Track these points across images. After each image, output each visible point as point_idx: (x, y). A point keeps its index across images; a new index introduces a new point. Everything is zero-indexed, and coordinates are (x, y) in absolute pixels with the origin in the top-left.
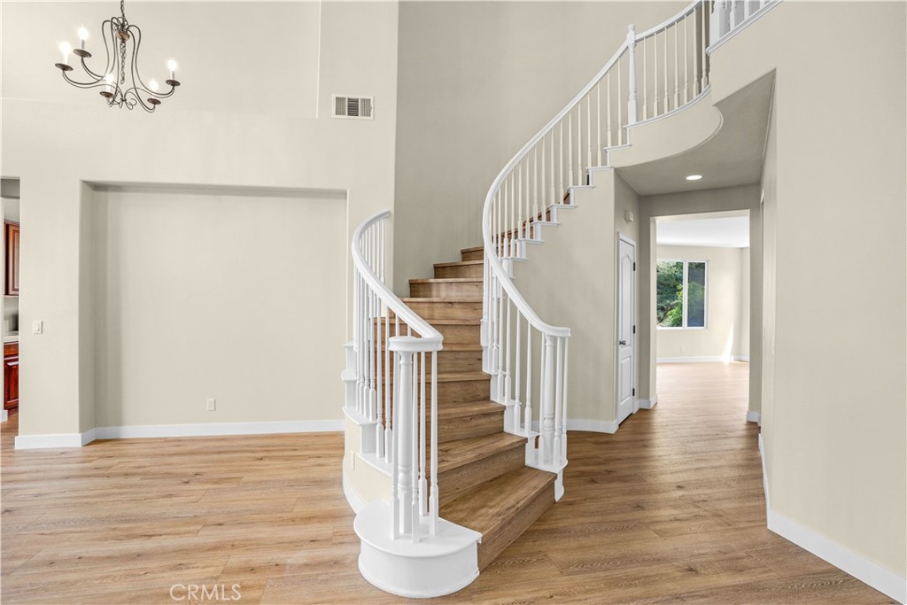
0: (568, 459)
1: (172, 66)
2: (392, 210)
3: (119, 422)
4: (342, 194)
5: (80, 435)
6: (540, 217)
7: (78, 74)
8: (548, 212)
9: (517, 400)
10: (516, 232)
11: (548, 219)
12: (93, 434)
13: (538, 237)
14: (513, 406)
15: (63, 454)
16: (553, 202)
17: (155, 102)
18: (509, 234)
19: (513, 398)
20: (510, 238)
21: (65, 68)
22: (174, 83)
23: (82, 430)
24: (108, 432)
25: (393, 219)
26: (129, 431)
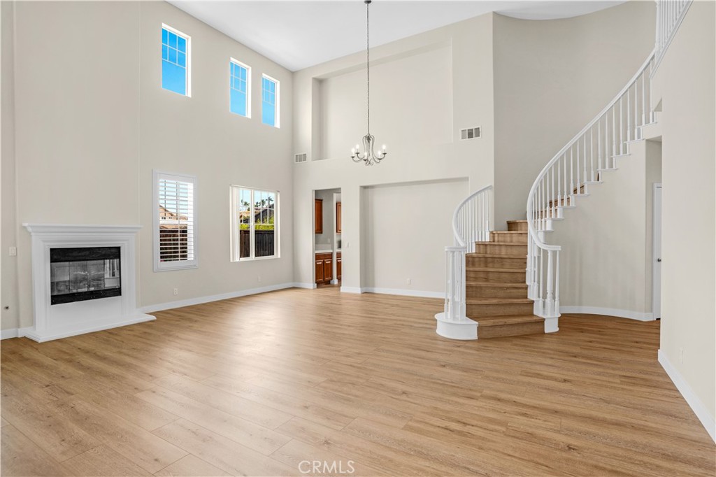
0: (559, 327)
1: (384, 147)
2: (493, 184)
3: (373, 286)
4: (466, 179)
5: (360, 289)
6: (575, 191)
7: (356, 159)
8: (582, 187)
9: (541, 298)
10: (556, 201)
11: (582, 192)
12: (365, 289)
13: (572, 204)
14: (538, 301)
15: (355, 295)
16: (585, 180)
17: (380, 159)
18: (551, 202)
19: (539, 297)
20: (551, 206)
21: (353, 157)
22: (385, 154)
23: (361, 287)
24: (370, 290)
25: (493, 189)
26: (377, 290)
